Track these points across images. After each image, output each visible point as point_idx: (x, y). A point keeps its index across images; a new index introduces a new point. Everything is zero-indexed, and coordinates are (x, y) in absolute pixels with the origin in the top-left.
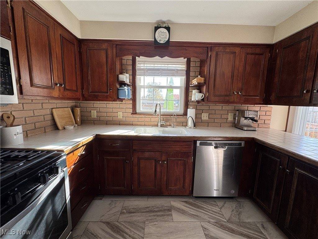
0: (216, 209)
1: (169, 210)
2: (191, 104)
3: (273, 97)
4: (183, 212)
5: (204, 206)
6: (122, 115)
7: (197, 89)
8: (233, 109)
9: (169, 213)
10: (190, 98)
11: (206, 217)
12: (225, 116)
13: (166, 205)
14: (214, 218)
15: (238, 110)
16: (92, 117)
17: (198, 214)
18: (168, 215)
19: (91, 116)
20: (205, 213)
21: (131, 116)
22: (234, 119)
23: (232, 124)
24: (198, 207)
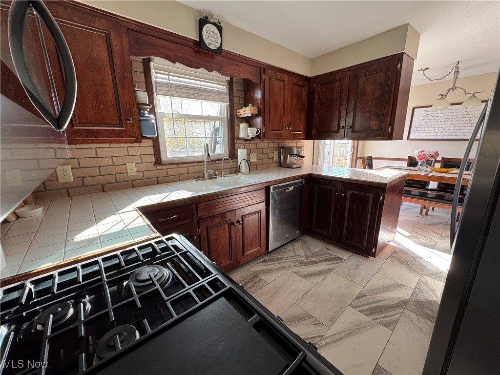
0: (291, 254)
1: (256, 277)
2: (238, 141)
3: (314, 132)
4: (269, 271)
5: (281, 257)
6: (135, 169)
7: (246, 122)
8: (277, 146)
9: (258, 279)
10: (236, 134)
11: (290, 264)
12: (270, 156)
13: (249, 274)
14: (296, 261)
15: (283, 147)
16: (61, 180)
17: (283, 265)
18: (259, 281)
19: (57, 179)
20: (287, 262)
21: (155, 168)
22: (280, 157)
23: (277, 164)
24: (277, 260)
